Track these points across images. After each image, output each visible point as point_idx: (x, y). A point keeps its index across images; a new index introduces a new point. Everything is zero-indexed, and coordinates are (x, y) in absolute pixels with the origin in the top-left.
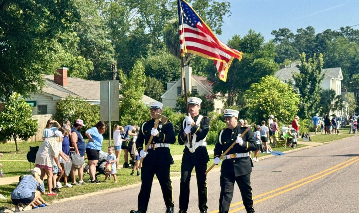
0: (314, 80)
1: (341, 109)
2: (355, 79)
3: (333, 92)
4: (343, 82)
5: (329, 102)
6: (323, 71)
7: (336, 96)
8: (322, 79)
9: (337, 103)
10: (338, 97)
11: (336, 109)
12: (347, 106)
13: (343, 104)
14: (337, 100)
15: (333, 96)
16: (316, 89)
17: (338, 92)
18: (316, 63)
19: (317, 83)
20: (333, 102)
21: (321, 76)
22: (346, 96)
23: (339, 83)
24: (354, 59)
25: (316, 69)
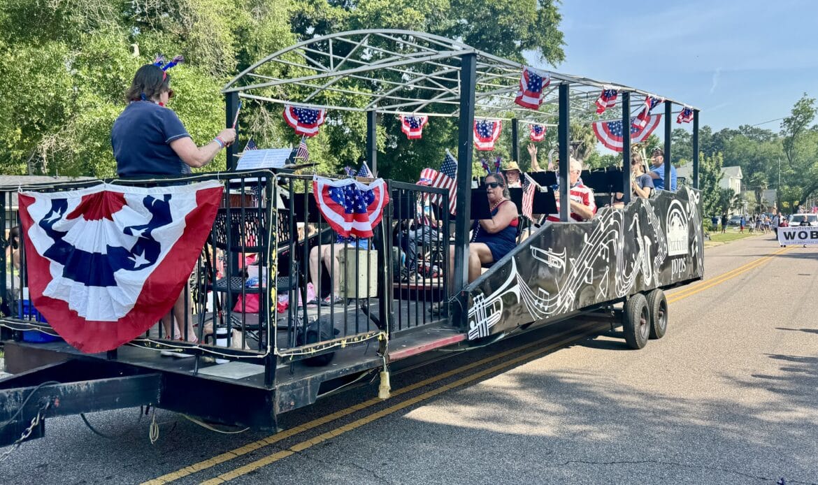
0: (712, 179)
1: (740, 208)
2: (756, 178)
3: (731, 191)
4: (742, 181)
5: (728, 201)
6: (723, 170)
7: (735, 195)
8: (721, 178)
9: (736, 201)
10: (737, 196)
11: (735, 208)
12: (747, 205)
13: (743, 202)
14: (737, 198)
15: (732, 195)
16: (716, 188)
17: (738, 191)
18: (715, 163)
19: (716, 183)
20: (732, 201)
21: (720, 175)
22: (745, 194)
23: (739, 182)
24: (754, 157)
25: (716, 168)
